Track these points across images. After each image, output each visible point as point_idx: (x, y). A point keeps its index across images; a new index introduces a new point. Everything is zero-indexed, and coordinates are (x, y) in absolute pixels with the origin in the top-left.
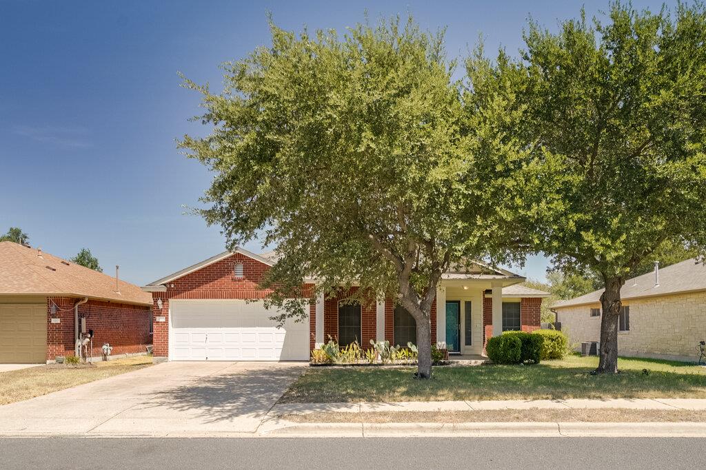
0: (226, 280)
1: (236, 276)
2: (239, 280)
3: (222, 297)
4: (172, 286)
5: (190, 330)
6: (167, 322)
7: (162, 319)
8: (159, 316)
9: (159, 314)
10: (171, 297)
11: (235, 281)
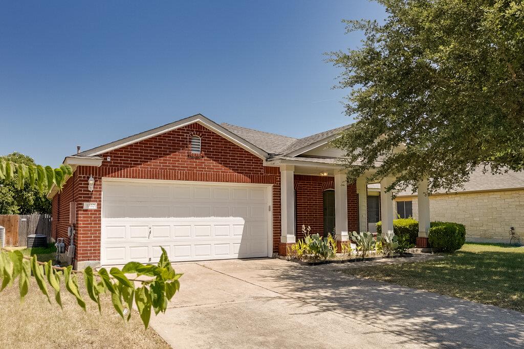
0: (180, 156)
1: (192, 152)
2: (197, 158)
3: (176, 178)
4: (109, 159)
5: (127, 221)
6: (98, 211)
7: (92, 206)
8: (88, 201)
9: (88, 199)
10: (106, 174)
11: (192, 158)
